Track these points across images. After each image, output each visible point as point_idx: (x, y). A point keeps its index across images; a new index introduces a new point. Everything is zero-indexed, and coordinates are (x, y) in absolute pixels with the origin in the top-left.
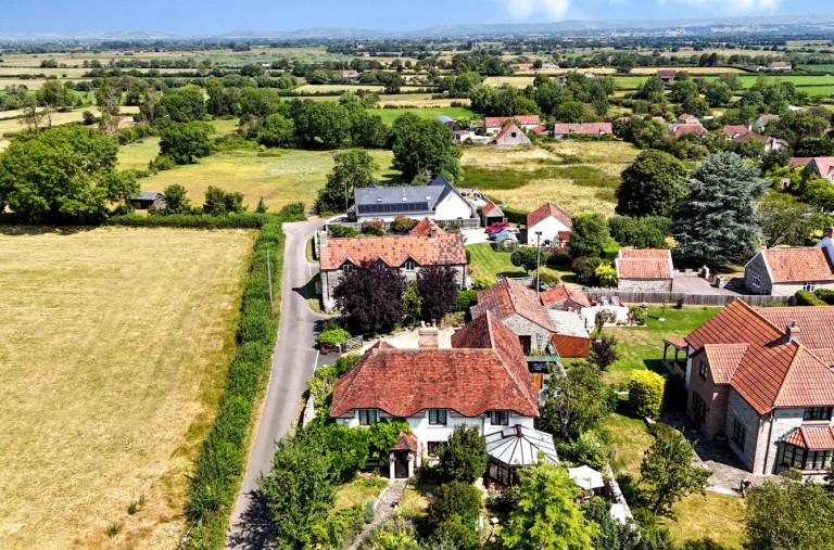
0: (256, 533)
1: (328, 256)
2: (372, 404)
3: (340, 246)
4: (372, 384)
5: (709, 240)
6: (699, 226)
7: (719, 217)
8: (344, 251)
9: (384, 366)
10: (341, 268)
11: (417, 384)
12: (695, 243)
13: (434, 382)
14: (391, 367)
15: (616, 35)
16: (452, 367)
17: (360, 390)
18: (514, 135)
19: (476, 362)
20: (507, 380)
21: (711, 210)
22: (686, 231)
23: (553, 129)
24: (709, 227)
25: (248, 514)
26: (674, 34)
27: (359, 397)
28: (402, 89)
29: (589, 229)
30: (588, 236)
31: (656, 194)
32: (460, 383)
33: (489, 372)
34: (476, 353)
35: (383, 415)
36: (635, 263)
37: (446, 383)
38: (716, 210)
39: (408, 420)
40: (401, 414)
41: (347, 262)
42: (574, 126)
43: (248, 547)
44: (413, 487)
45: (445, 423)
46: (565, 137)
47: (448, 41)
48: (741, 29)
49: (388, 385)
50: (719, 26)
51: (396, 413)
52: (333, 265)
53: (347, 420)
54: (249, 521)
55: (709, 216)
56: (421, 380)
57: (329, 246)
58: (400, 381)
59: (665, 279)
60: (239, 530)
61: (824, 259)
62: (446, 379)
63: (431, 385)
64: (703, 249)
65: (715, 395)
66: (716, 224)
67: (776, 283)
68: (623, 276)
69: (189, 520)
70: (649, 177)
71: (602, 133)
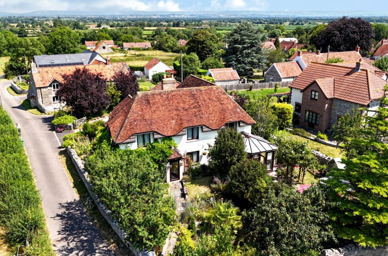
0: (82, 241)
1: (40, 79)
2: (148, 129)
3: (47, 72)
4: (143, 116)
5: (245, 64)
6: (240, 57)
7: (249, 51)
8: (50, 75)
9: (149, 103)
10: (50, 86)
11: (175, 113)
12: (239, 66)
13: (186, 110)
14: (154, 104)
15: (130, 17)
16: (196, 99)
17: (135, 121)
18: (104, 48)
19: (210, 94)
20: (232, 103)
21: (245, 48)
22: (234, 60)
23: (122, 46)
24: (245, 57)
25: (64, 230)
26: (155, 17)
27: (136, 125)
28: (28, 35)
29: (190, 60)
30: (190, 65)
31: (207, 50)
32: (203, 109)
33: (219, 100)
34: (209, 89)
35: (156, 136)
36: (220, 73)
37: (195, 110)
38: (248, 48)
39: (173, 138)
40: (169, 134)
41: (55, 81)
42: (133, 44)
43: (81, 253)
44: (189, 183)
45: (198, 138)
46: (129, 49)
47: (45, 18)
48: (182, 16)
49: (155, 116)
50: (173, 15)
51: (166, 134)
52: (44, 84)
53: (129, 145)
54: (69, 235)
55: (245, 51)
56: (177, 110)
57: (39, 72)
58: (162, 112)
59: (236, 80)
60: (64, 243)
61: (298, 67)
62: (194, 108)
63: (185, 112)
64: (243, 68)
65: (327, 105)
66: (248, 55)
67: (283, 78)
68: (217, 80)
69: (10, 247)
70: (202, 43)
71: (147, 47)
